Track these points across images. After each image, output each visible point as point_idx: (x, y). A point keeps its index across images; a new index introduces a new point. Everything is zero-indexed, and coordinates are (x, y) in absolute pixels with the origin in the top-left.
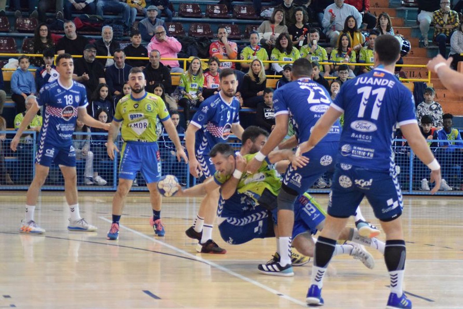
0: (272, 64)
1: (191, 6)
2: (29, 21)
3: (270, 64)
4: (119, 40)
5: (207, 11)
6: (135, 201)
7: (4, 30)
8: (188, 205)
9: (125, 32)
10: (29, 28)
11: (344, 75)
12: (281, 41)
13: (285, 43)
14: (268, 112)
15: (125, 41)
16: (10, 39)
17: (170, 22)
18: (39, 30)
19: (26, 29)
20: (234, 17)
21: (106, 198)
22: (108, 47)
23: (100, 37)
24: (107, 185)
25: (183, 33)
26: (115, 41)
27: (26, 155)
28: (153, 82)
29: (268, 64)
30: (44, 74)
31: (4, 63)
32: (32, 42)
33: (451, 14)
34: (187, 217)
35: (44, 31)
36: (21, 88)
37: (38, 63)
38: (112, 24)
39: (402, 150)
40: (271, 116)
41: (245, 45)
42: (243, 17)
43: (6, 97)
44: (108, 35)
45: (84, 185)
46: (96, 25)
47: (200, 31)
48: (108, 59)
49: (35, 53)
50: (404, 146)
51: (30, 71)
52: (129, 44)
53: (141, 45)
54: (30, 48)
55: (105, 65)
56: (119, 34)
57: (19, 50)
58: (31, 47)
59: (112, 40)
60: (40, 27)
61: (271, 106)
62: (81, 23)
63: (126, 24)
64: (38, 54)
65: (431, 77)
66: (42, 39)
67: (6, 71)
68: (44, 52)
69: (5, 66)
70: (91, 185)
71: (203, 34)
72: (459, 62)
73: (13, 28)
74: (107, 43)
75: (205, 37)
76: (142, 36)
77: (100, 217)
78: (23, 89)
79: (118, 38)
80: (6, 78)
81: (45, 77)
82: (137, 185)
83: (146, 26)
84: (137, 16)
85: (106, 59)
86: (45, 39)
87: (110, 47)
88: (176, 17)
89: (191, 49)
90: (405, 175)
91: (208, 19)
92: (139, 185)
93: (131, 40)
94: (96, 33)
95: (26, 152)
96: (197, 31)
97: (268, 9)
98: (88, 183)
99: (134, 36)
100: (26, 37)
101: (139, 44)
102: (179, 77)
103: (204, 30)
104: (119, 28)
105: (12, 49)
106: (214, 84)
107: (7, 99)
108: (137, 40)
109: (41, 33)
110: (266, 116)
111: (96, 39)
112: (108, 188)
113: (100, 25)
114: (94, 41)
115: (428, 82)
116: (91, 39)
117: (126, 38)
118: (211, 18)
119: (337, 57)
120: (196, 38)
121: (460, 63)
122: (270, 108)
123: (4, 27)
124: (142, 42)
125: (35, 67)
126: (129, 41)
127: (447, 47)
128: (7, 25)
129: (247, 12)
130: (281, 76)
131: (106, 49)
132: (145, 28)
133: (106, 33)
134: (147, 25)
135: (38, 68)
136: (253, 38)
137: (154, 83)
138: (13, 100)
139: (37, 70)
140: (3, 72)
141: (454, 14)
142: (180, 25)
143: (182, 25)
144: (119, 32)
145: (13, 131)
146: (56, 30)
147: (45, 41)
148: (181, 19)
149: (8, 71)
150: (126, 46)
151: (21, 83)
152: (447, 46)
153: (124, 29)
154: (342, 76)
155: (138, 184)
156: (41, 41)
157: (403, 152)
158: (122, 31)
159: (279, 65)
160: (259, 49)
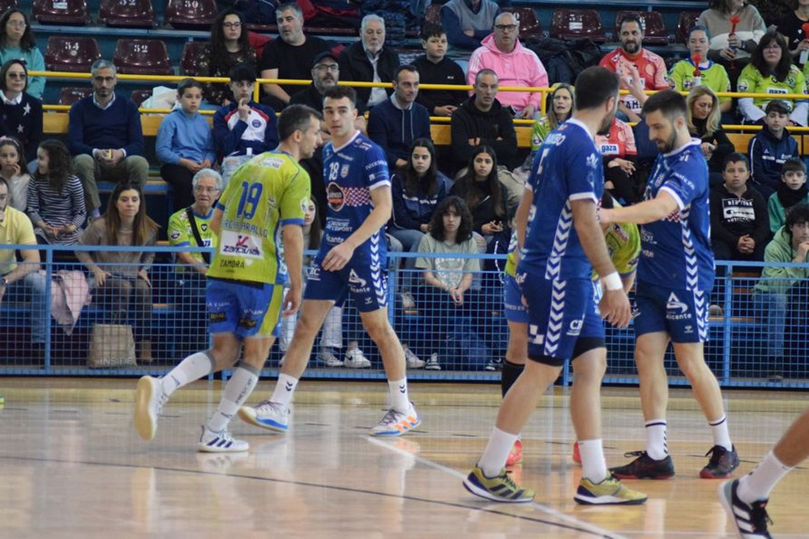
0: (740, 101)
2: (197, 4)
3: (735, 101)
4: (395, 46)
6: (433, 402)
7: (139, 22)
8: (551, 413)
9: (408, 29)
10: (197, 19)
12: (766, 51)
13: (774, 55)
14: (732, 206)
15: (409, 48)
16: (155, 44)
17: (507, 6)
18: (221, 24)
19: (189, 22)
21: (370, 395)
22: (374, 62)
23: (357, 39)
24: (374, 367)
25: (538, 30)
26: (389, 48)
27: (195, 300)
28: (478, 140)
29: (730, 99)
30: (232, 122)
31: (143, 95)
32: (206, 51)
34: (551, 439)
35: (234, 28)
36: (182, 151)
37: (216, 96)
38: (379, 11)
40: (737, 215)
41: (677, 57)
43: (147, 172)
44: (376, 36)
45: (322, 365)
46: (343, 12)
47: (575, 26)
48: (374, 89)
49: (211, 75)
51: (202, 114)
52: (418, 55)
53: (445, 57)
54: (202, 63)
55: (366, 101)
56: (395, 32)
57: (176, 68)
58: (203, 60)
59: (383, 47)
60: (224, 18)
61: (739, 194)
62: (312, 8)
63: (412, 11)
64: (218, 76)
66: (227, 44)
67: (148, 113)
68: (231, 72)
69: (143, 104)
70: (337, 367)
71: (583, 32)
73: (161, 18)
74: (372, 54)
75: (587, 39)
76: (448, 37)
78: (185, 153)
79: (396, 43)
80: (147, 131)
81: (236, 127)
82: (440, 368)
83: (459, 14)
85: (369, 89)
86: (235, 44)
87: (379, 62)
89: (556, 67)
93: (425, 47)
94: (346, 30)
95: (195, 292)
96: (568, 26)
98: (330, 364)
99: (431, 39)
100: (191, 40)
101: (442, 55)
102: (530, 128)
103: (586, 24)
104: (395, 20)
105: (158, 66)
106: (607, 144)
107: (150, 175)
108: (439, 46)
109: (227, 31)
110: (726, 216)
111: (344, 44)
112: (373, 375)
113: (354, 12)
114: (342, 48)
116: (335, 44)
117: (411, 41)
120: (568, 42)
122: (735, 197)
123: (141, 17)
124: (448, 50)
125: (212, 106)
126: (419, 48)
128: (147, 11)
130: (760, 127)
131: (370, 66)
132: (457, 18)
133: (371, 32)
134: (461, 11)
135: (219, 108)
136: (694, 41)
137: (481, 141)
138: (165, 179)
139: (218, 112)
140: (141, 116)
142: (531, 13)
144: (397, 29)
145: (166, 246)
146: (256, 23)
147: (233, 49)
149: (150, 115)
150: (413, 60)
151: (184, 141)
153: (407, 22)
155: (441, 366)
156: (225, 48)
158: (401, 27)
159: (754, 103)
160: (710, 66)
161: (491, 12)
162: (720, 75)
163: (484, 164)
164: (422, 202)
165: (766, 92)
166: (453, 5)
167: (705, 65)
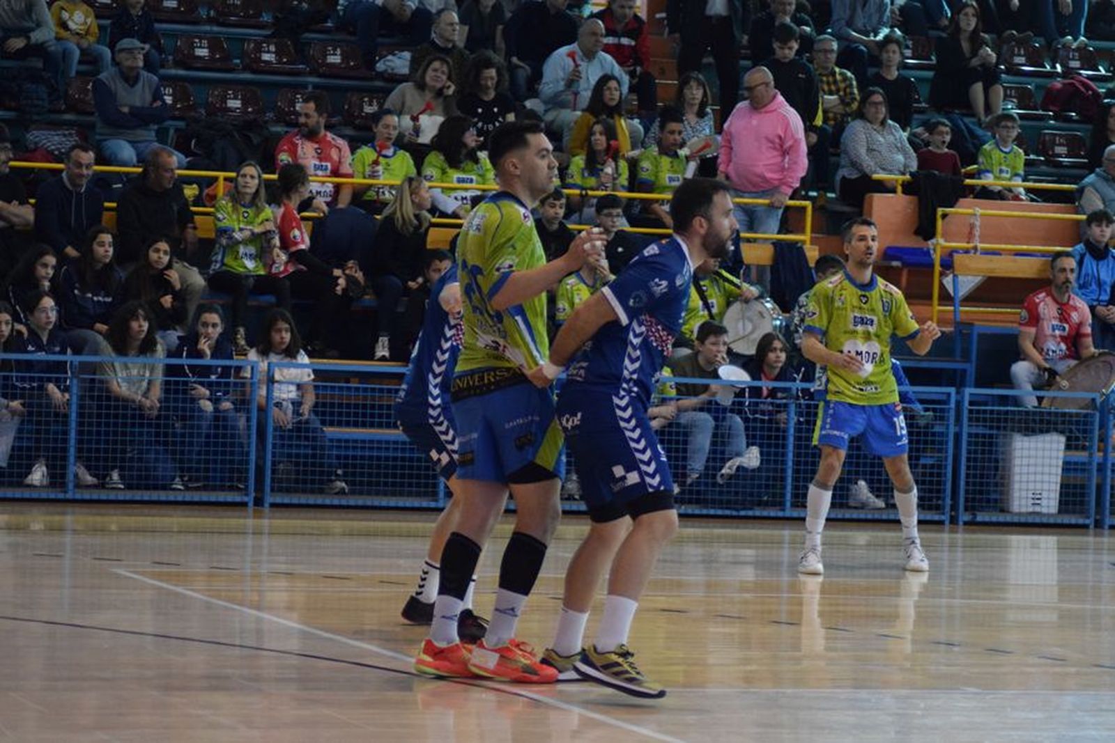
1: (205, 42)
5: (243, 55)
11: (615, 219)
20: (313, 73)
25: (195, 108)
33: (838, 77)
38: (19, 82)
39: (762, 407)
42: (333, 71)
47: (235, 104)
50: (766, 398)
56: (37, 106)
65: (813, 231)
71: (244, 111)
72: (868, 195)
75: (249, 119)
77: (114, 570)
79: (35, 117)
82: (121, 486)
83: (113, 87)
84: (80, 62)
88: (170, 68)
89: (223, 150)
90: (775, 470)
91: (247, 76)
92: (129, 487)
96: (227, 104)
97: (394, 55)
103: (245, 102)
104: (36, 92)
115: (804, 242)
118: (254, 72)
119: (583, 175)
120: (232, 122)
121: (871, 199)
127: (833, 159)
129: (343, 60)
132: (111, 93)
136: (384, 127)
141: (845, 79)
142: (183, 88)
143: (190, 88)
144: (36, 102)
148: (181, 72)
152: (834, 155)
154: (610, 223)
155: (123, 484)
157: (763, 413)
158: (43, 100)
159: (443, 192)
160: (395, 153)
161: (150, 87)
162: (405, 165)
163: (162, 255)
164: (95, 299)
165: (452, 182)
166: (107, 79)
167: (390, 152)
